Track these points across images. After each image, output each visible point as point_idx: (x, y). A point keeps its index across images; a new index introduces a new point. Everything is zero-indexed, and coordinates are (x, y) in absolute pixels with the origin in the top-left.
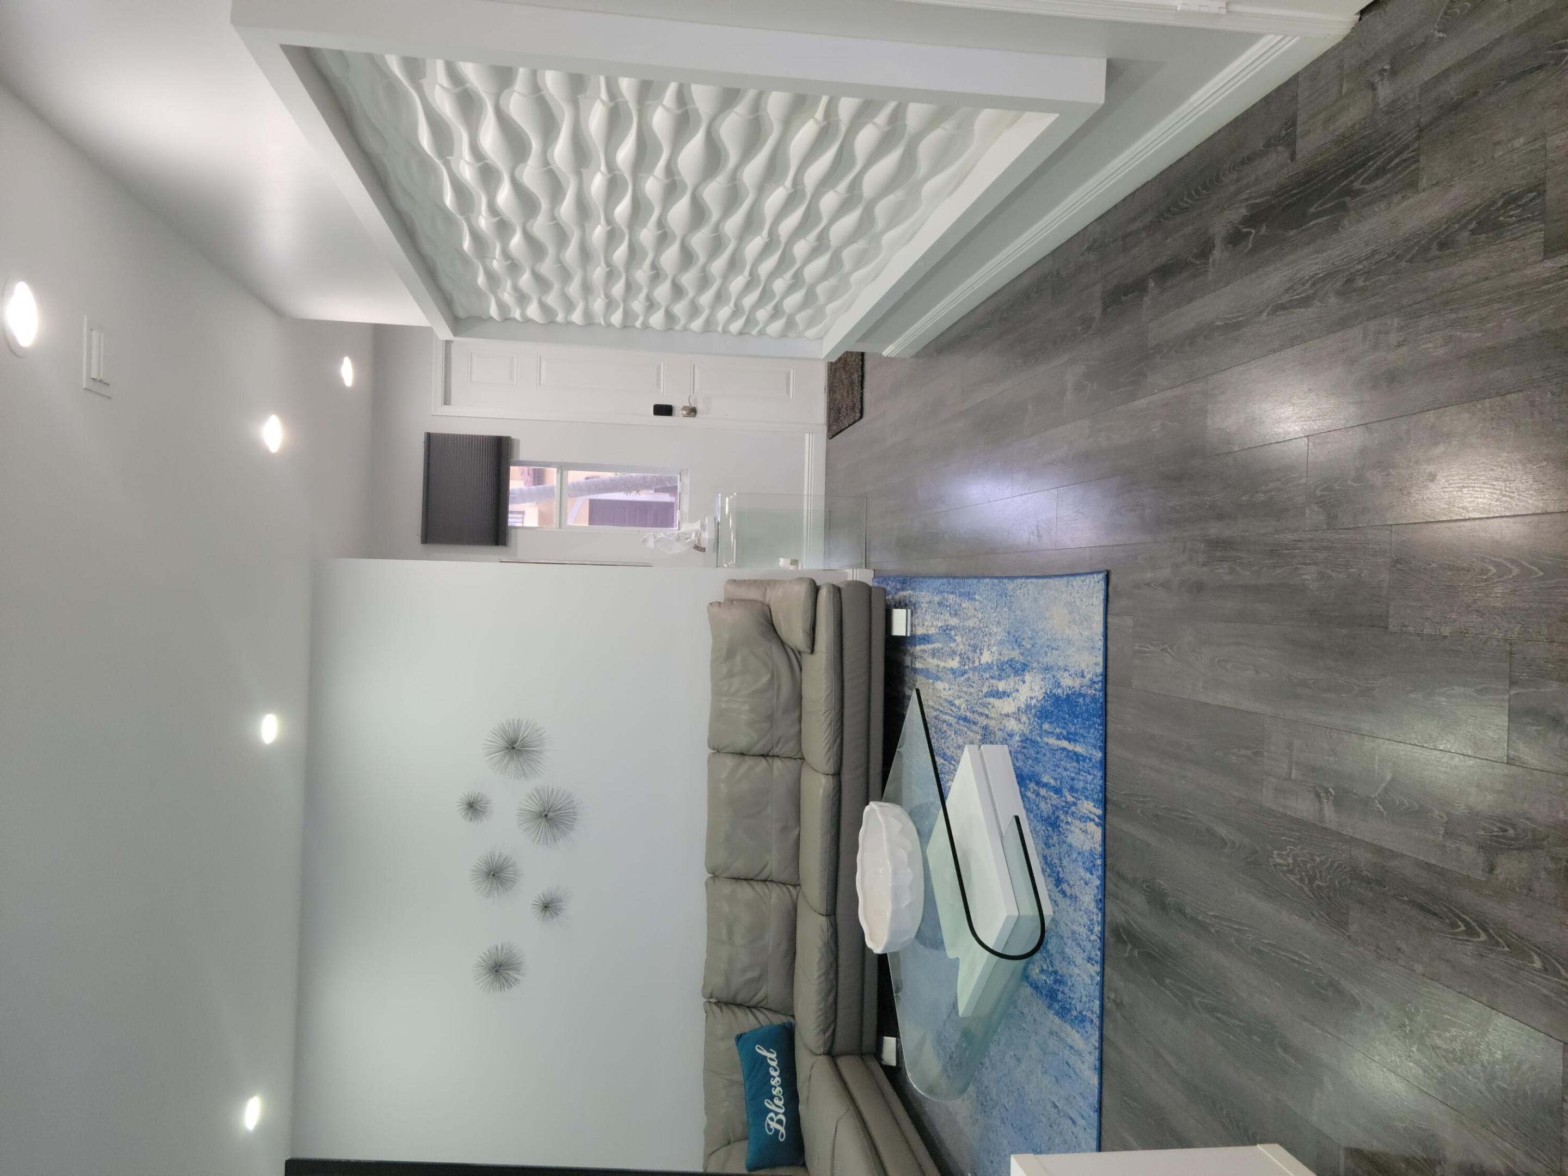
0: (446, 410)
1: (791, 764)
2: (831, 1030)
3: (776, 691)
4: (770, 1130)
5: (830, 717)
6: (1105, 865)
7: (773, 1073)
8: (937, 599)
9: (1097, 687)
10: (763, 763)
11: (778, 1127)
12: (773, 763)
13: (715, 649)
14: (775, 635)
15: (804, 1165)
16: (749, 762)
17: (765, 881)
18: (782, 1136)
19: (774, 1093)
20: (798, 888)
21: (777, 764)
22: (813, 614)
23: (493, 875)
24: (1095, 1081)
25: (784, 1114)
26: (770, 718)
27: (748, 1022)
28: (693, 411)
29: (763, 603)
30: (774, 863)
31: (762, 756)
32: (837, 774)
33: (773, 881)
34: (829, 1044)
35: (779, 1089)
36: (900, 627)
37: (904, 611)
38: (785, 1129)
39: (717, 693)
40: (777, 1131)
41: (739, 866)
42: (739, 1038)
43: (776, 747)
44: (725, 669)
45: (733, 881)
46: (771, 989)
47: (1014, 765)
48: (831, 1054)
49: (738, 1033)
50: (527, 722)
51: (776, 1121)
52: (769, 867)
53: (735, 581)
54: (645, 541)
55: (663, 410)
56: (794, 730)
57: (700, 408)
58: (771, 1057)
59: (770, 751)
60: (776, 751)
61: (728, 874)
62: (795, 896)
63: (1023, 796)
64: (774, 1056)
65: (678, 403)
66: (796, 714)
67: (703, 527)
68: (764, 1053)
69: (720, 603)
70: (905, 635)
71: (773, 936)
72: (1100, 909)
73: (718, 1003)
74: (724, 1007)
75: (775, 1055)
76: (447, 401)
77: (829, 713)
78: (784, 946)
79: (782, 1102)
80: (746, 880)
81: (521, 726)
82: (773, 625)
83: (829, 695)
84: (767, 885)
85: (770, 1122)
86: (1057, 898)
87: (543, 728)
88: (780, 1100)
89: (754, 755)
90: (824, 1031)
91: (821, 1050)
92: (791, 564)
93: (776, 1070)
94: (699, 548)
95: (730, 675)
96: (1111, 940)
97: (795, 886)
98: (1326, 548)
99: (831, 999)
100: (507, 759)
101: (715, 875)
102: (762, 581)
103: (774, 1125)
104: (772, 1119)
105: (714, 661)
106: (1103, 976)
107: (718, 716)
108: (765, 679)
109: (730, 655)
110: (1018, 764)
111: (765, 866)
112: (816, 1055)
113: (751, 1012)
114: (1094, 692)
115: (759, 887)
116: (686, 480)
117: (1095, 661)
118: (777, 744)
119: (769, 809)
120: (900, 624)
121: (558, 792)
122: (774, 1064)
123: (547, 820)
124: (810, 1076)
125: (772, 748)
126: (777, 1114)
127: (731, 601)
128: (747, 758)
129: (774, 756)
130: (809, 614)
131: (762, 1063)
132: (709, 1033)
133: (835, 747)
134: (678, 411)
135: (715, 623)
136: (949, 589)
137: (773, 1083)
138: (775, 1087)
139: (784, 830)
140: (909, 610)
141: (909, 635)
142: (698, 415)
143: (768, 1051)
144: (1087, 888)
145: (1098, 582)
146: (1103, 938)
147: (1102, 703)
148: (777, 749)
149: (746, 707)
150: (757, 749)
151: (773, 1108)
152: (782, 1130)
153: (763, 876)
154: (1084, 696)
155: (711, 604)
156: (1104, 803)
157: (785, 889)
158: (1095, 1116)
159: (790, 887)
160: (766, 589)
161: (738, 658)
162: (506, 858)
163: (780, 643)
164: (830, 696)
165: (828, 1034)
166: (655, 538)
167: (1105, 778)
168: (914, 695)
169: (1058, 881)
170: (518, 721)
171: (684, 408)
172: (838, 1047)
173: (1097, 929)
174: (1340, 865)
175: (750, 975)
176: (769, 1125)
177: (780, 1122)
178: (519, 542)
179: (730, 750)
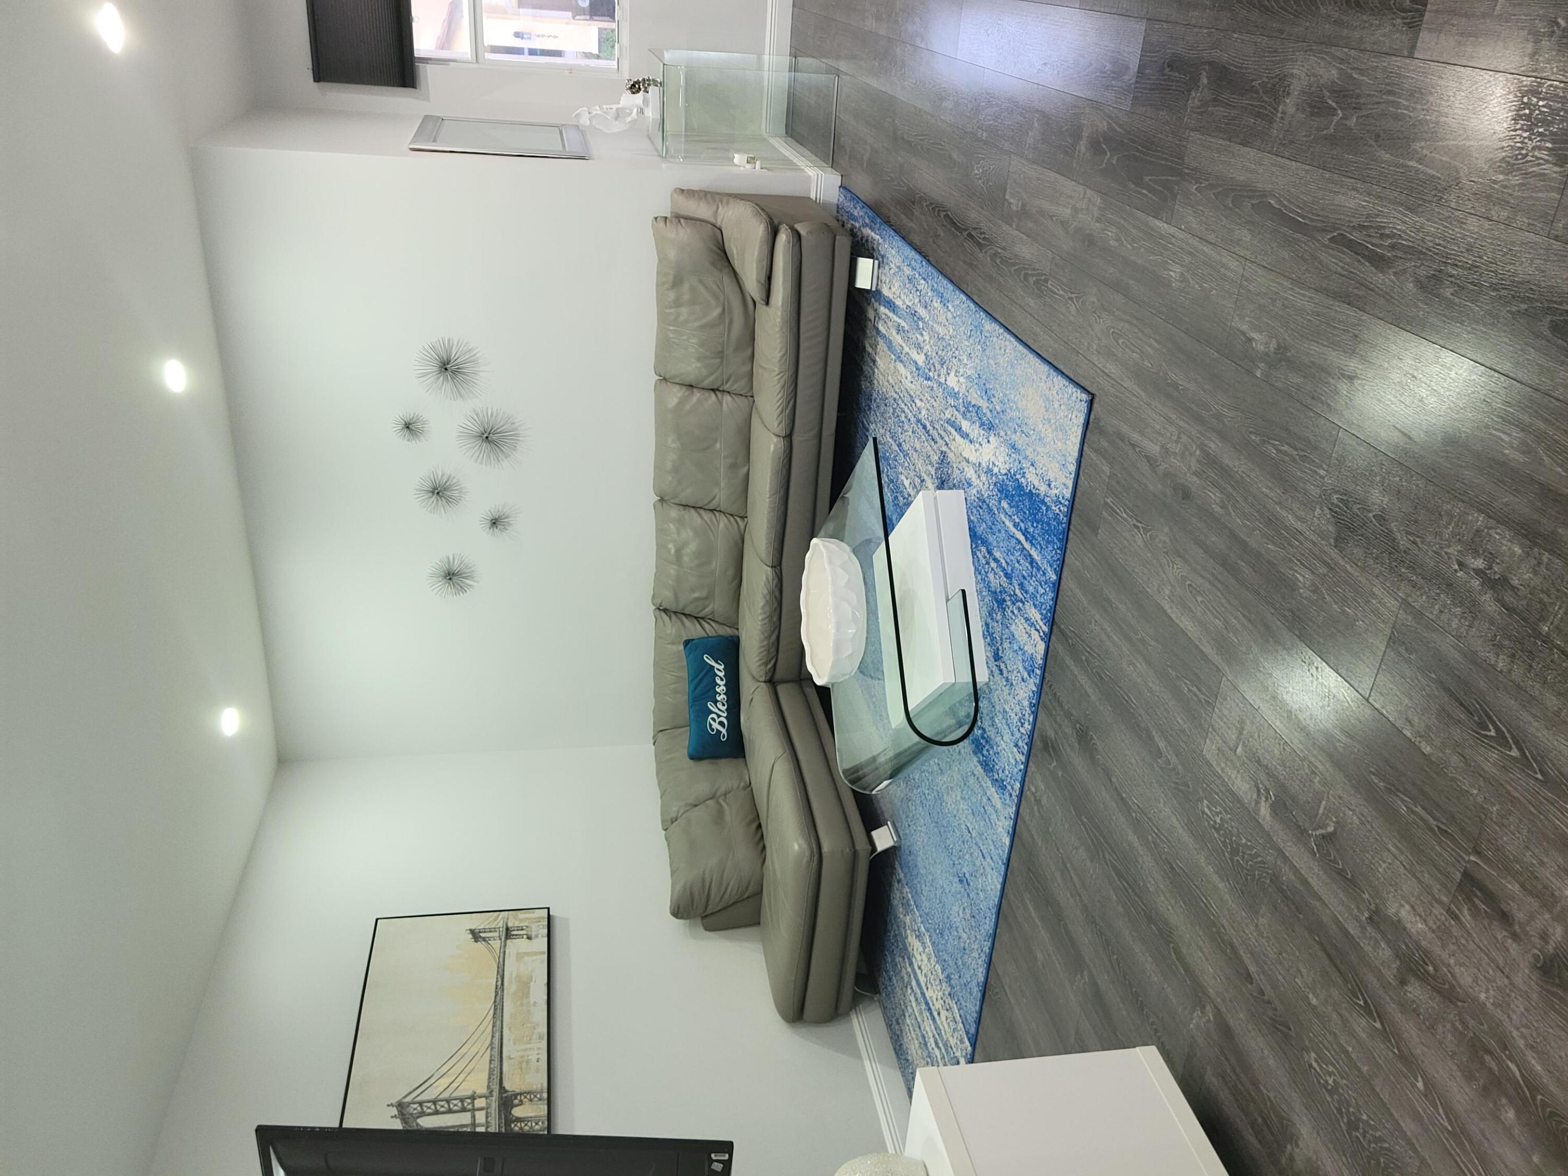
1: (742, 402)
2: (772, 663)
3: (727, 325)
4: (713, 730)
5: (783, 379)
6: (1043, 677)
7: (718, 681)
8: (908, 271)
9: (1062, 509)
10: (712, 396)
11: (720, 728)
12: (722, 397)
13: (661, 272)
14: (727, 264)
15: (744, 757)
16: (697, 395)
17: (712, 510)
18: (724, 737)
19: (718, 699)
20: (746, 519)
21: (727, 399)
22: (769, 264)
23: (438, 493)
24: (1007, 841)
25: (726, 718)
26: (721, 354)
27: (695, 630)
29: (714, 225)
30: (722, 495)
31: (712, 390)
32: (789, 437)
33: (721, 511)
34: (770, 674)
35: (723, 696)
36: (864, 280)
37: (871, 261)
38: (727, 730)
39: (663, 320)
40: (719, 732)
41: (687, 494)
42: (687, 643)
43: (727, 383)
44: (672, 295)
45: (681, 508)
46: (718, 605)
47: (969, 518)
48: (772, 682)
49: (686, 639)
50: (458, 342)
51: (717, 720)
52: (717, 499)
53: (682, 191)
56: (746, 368)
58: (719, 669)
59: (720, 387)
60: (726, 387)
61: (677, 501)
62: (742, 527)
63: (974, 554)
64: (721, 667)
66: (749, 352)
68: (713, 663)
69: (666, 218)
70: (869, 288)
71: (720, 563)
72: (1033, 712)
73: (665, 611)
74: (673, 616)
75: (723, 667)
77: (782, 377)
78: (731, 573)
79: (726, 707)
80: (693, 507)
81: (453, 345)
82: (725, 253)
83: (784, 355)
84: (715, 514)
85: (712, 722)
86: (994, 669)
87: (477, 348)
88: (724, 705)
89: (703, 389)
90: (766, 664)
91: (763, 679)
92: (748, 162)
93: (722, 680)
95: (677, 303)
96: (1038, 743)
97: (743, 518)
98: (1328, 565)
99: (774, 638)
100: (441, 379)
101: (663, 500)
102: (713, 195)
103: (716, 726)
104: (714, 719)
105: (659, 285)
106: (1026, 767)
107: (664, 347)
108: (716, 312)
109: (677, 282)
110: (972, 518)
111: (714, 498)
112: (758, 681)
113: (699, 622)
114: (1058, 511)
115: (707, 516)
117: (1064, 481)
118: (728, 380)
119: (718, 445)
120: (866, 277)
121: (497, 414)
122: (722, 674)
123: (489, 442)
124: (752, 699)
125: (722, 384)
126: (719, 716)
127: (679, 218)
128: (695, 390)
129: (724, 391)
130: (765, 263)
131: (708, 672)
132: (658, 638)
133: (787, 411)
135: (660, 240)
136: (920, 270)
137: (718, 690)
138: (720, 694)
139: (733, 466)
140: (876, 262)
141: (874, 289)
143: (716, 661)
144: (1023, 683)
145: (1081, 401)
146: (1031, 736)
147: (1064, 529)
148: (728, 385)
149: (695, 341)
150: (707, 383)
151: (716, 710)
152: (724, 731)
153: (711, 506)
154: (1048, 508)
155: (656, 218)
156: (1052, 623)
157: (732, 519)
158: (1003, 868)
159: (738, 519)
160: (718, 208)
161: (686, 286)
162: (450, 477)
163: (733, 275)
164: (784, 359)
165: (769, 666)
166: (589, 113)
167: (1056, 599)
168: (870, 444)
169: (997, 657)
170: (449, 340)
172: (778, 676)
173: (1028, 727)
174: (1262, 862)
175: (697, 594)
176: (711, 725)
177: (721, 723)
179: (677, 380)
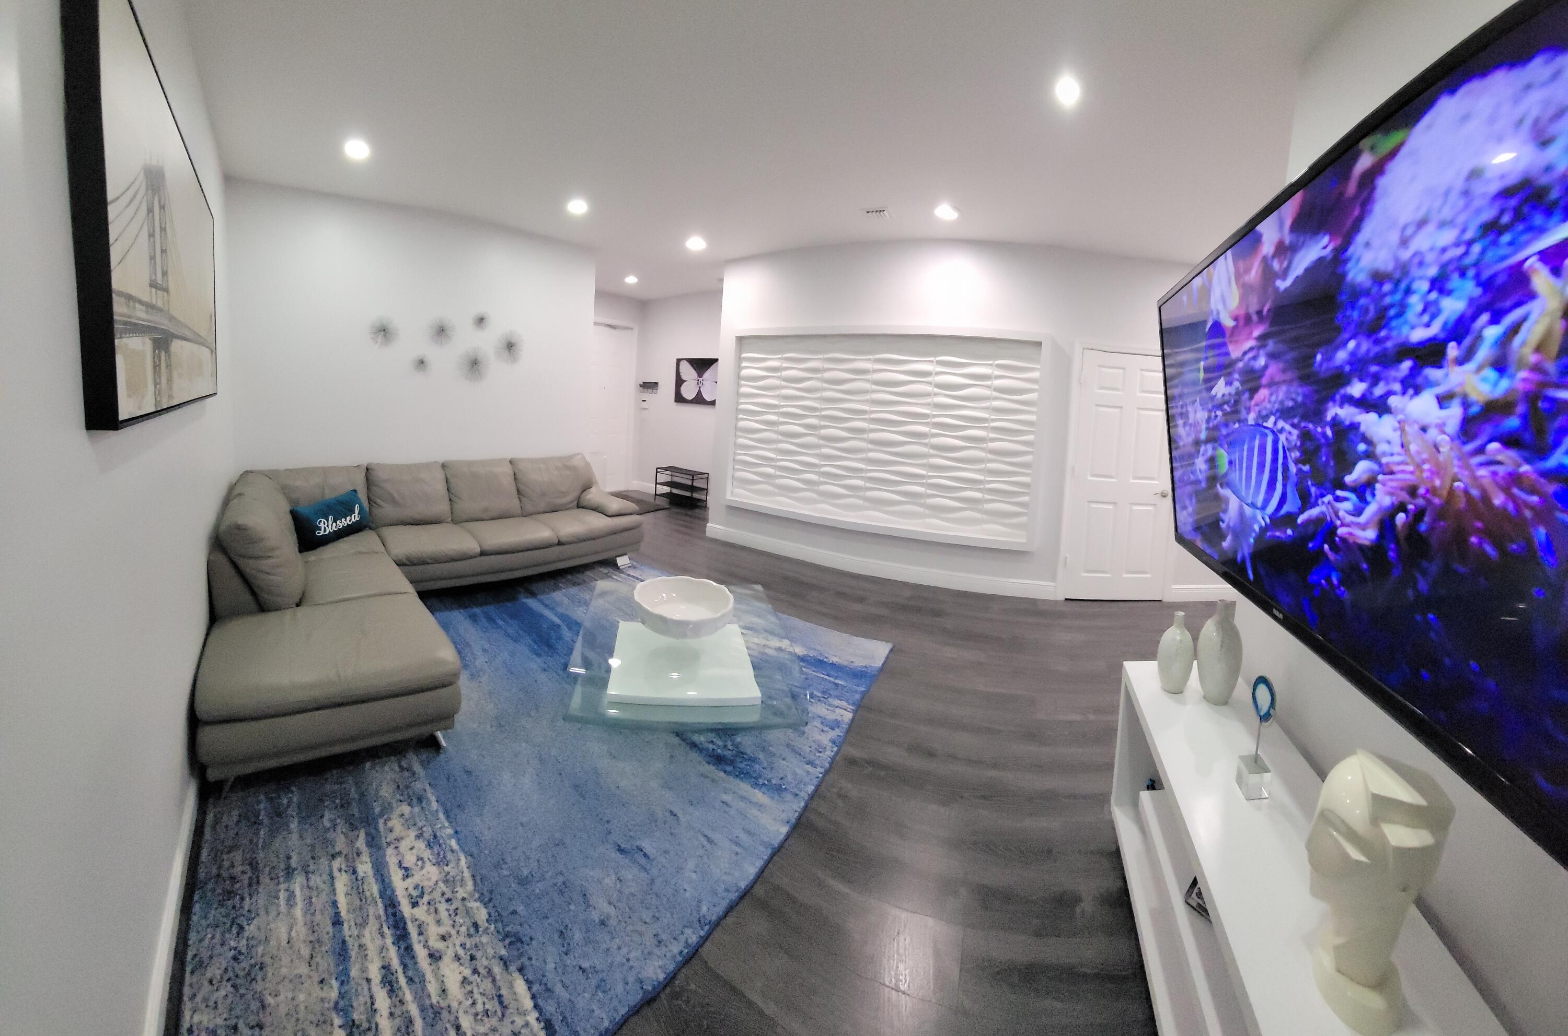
7: (348, 518)
10: (514, 491)
12: (515, 498)
18: (318, 533)
23: (440, 330)
25: (330, 532)
26: (542, 493)
31: (519, 491)
33: (452, 505)
41: (455, 482)
42: (355, 491)
43: (525, 500)
46: (390, 510)
49: (357, 489)
50: (525, 354)
52: (459, 502)
56: (540, 510)
58: (355, 517)
62: (448, 521)
64: (357, 519)
66: (547, 510)
73: (368, 474)
74: (365, 478)
80: (449, 487)
84: (449, 502)
89: (516, 484)
95: (558, 469)
97: (455, 520)
101: (441, 467)
107: (536, 463)
109: (570, 468)
115: (446, 497)
122: (353, 520)
128: (514, 480)
129: (520, 498)
131: (350, 510)
132: (350, 469)
143: (358, 514)
150: (522, 487)
153: (453, 499)
157: (451, 513)
161: (568, 472)
162: (450, 338)
170: (525, 349)
175: (396, 495)
179: (517, 471)
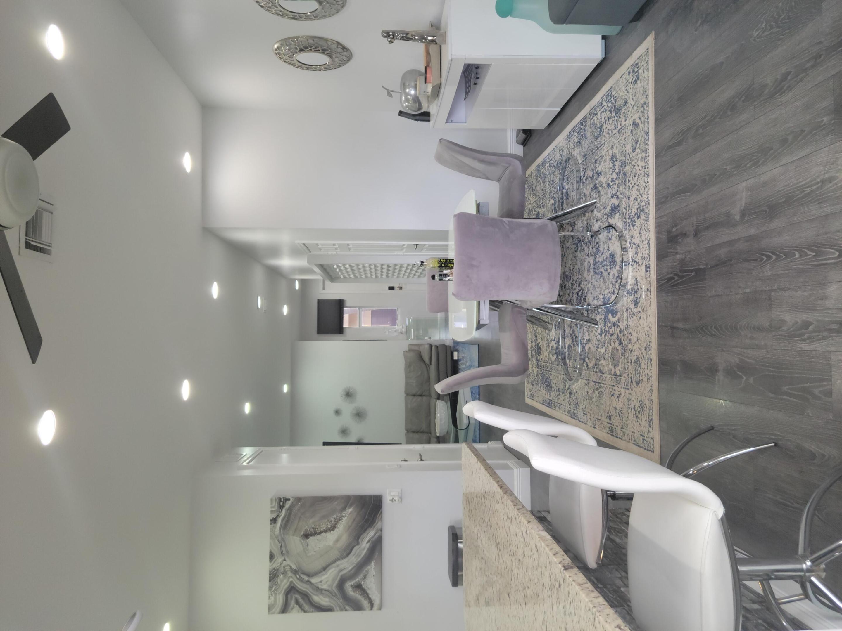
0: (324, 292)
1: (428, 398)
3: (423, 376)
10: (420, 398)
13: (406, 364)
14: (421, 359)
16: (416, 398)
17: (422, 432)
21: (424, 398)
23: (344, 432)
26: (421, 384)
28: (401, 288)
29: (419, 351)
30: (423, 427)
31: (420, 395)
36: (455, 358)
37: (456, 352)
39: (407, 377)
41: (414, 428)
44: (408, 370)
45: (413, 433)
50: (352, 387)
53: (411, 345)
54: (385, 332)
55: (391, 288)
56: (428, 388)
57: (403, 287)
59: (422, 394)
60: (424, 394)
61: (411, 431)
62: (430, 436)
65: (396, 286)
66: (429, 383)
67: (403, 327)
69: (407, 351)
76: (324, 289)
80: (416, 432)
81: (350, 388)
82: (421, 356)
87: (356, 389)
89: (417, 396)
92: (425, 339)
94: (401, 333)
95: (410, 372)
97: (430, 433)
100: (346, 398)
101: (408, 431)
102: (418, 344)
105: (405, 368)
107: (407, 384)
108: (420, 373)
109: (410, 366)
111: (421, 428)
115: (420, 434)
116: (399, 310)
118: (424, 392)
119: (422, 411)
120: (456, 357)
121: (361, 408)
123: (359, 416)
127: (410, 350)
129: (423, 396)
130: (430, 354)
134: (396, 288)
135: (406, 357)
139: (426, 417)
140: (458, 352)
141: (458, 359)
142: (403, 289)
149: (415, 381)
150: (418, 393)
155: (404, 351)
157: (427, 434)
160: (420, 347)
161: (412, 367)
162: (347, 427)
163: (423, 362)
164: (436, 377)
166: (388, 331)
170: (349, 386)
171: (398, 287)
178: (347, 332)
